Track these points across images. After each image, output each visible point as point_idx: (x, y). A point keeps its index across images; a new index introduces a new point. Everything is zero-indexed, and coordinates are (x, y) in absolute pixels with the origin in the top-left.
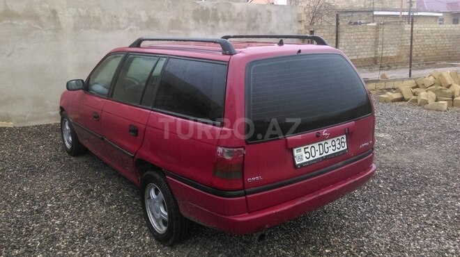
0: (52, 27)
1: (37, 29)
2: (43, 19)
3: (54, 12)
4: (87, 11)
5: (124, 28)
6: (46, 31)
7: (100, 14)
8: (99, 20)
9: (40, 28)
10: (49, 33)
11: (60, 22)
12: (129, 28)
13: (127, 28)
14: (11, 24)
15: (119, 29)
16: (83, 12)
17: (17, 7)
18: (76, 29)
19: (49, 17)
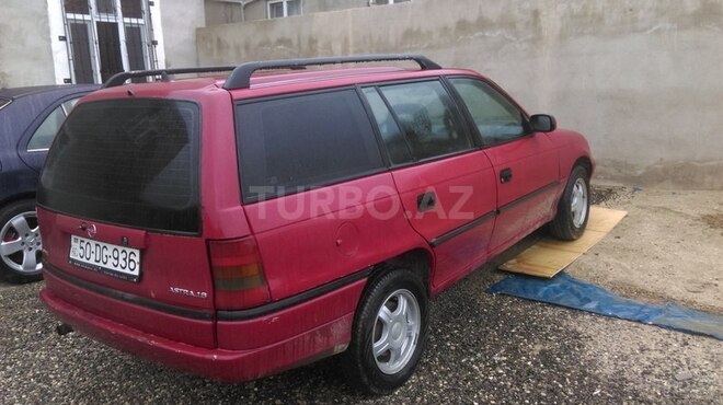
0: (530, 36)
1: (511, 41)
2: (520, 27)
3: (536, 14)
4: (583, 7)
5: (645, 30)
6: (520, 43)
7: (603, 8)
8: (600, 19)
9: (514, 39)
10: (525, 46)
11: (540, 29)
12: (654, 28)
13: (651, 28)
14: (483, 37)
15: (635, 31)
16: (577, 8)
17: (493, 12)
18: (562, 37)
19: (528, 23)
